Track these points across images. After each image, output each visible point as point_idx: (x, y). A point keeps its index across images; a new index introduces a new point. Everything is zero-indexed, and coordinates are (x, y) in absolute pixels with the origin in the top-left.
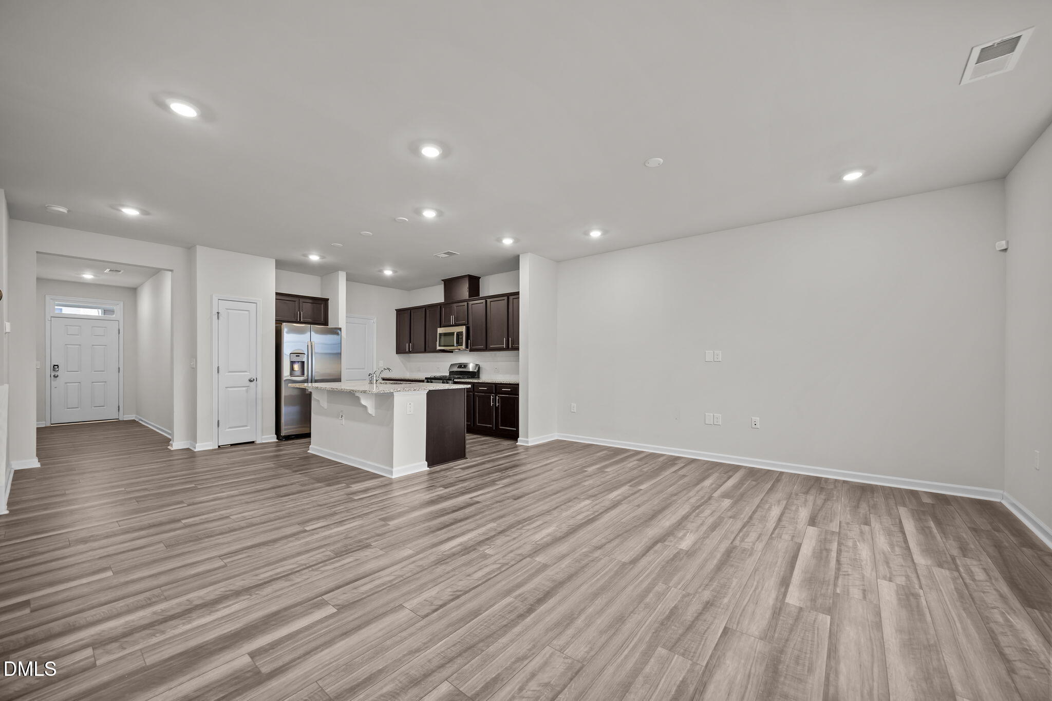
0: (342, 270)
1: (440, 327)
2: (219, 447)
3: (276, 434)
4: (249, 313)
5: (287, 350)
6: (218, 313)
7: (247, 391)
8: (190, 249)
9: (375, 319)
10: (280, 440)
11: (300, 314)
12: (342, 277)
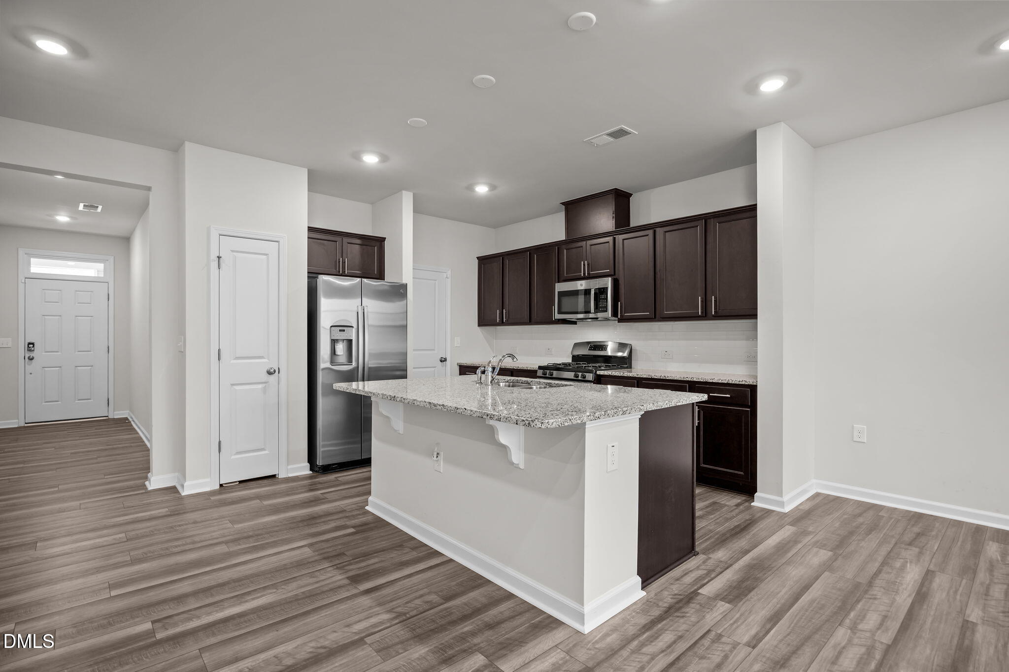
0: (407, 189)
1: (558, 282)
2: (221, 485)
3: (309, 462)
4: (268, 259)
5: (325, 321)
6: (219, 257)
7: (264, 390)
8: (176, 149)
9: (449, 273)
10: (316, 471)
11: (344, 263)
12: (407, 201)
